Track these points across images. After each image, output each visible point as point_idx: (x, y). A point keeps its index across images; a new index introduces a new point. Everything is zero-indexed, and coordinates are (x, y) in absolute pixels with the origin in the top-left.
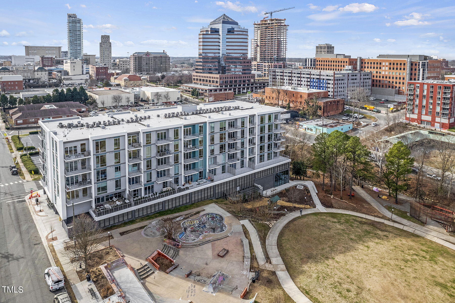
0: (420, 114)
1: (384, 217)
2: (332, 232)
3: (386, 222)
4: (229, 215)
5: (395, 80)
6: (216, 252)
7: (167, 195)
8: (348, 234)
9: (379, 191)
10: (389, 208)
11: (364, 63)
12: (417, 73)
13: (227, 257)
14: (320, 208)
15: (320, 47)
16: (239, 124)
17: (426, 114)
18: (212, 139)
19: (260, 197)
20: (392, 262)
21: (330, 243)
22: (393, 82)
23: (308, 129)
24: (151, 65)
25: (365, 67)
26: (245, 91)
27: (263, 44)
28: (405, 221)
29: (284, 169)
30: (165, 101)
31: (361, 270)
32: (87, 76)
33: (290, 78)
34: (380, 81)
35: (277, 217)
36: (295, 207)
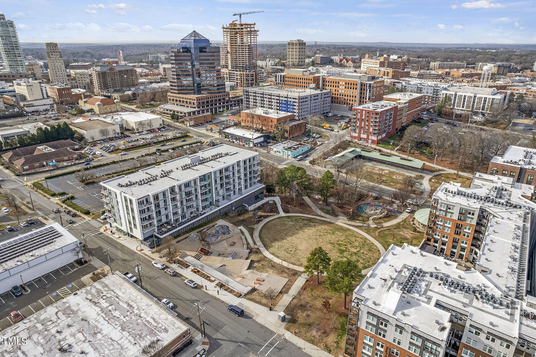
0: (360, 133)
1: (317, 215)
2: (287, 227)
3: (318, 218)
4: (231, 225)
5: (349, 98)
6: (229, 244)
7: (195, 219)
8: (295, 227)
9: (319, 198)
10: (321, 209)
11: (325, 81)
12: (365, 93)
13: (235, 245)
14: (282, 214)
15: (292, 43)
16: (231, 169)
17: (363, 134)
18: (216, 181)
19: (247, 211)
20: (314, 237)
21: (285, 232)
22: (347, 100)
23: (277, 152)
24: (118, 81)
25: (326, 86)
26: (221, 110)
27: (234, 51)
28: (328, 216)
29: (260, 192)
30: (149, 128)
31: (298, 242)
32: (50, 101)
33: (262, 99)
34: (337, 98)
35: (258, 222)
36: (268, 215)
